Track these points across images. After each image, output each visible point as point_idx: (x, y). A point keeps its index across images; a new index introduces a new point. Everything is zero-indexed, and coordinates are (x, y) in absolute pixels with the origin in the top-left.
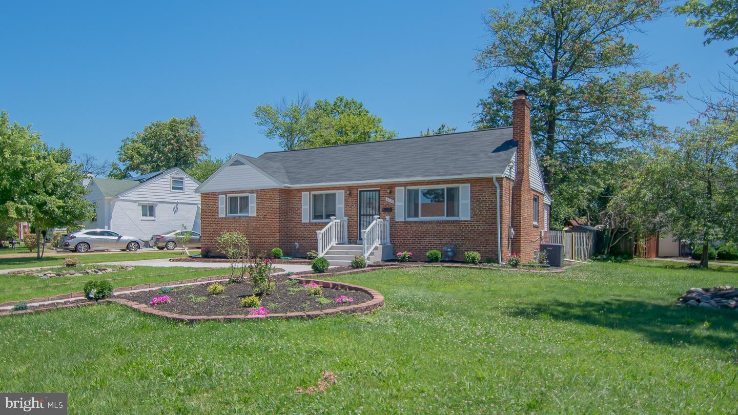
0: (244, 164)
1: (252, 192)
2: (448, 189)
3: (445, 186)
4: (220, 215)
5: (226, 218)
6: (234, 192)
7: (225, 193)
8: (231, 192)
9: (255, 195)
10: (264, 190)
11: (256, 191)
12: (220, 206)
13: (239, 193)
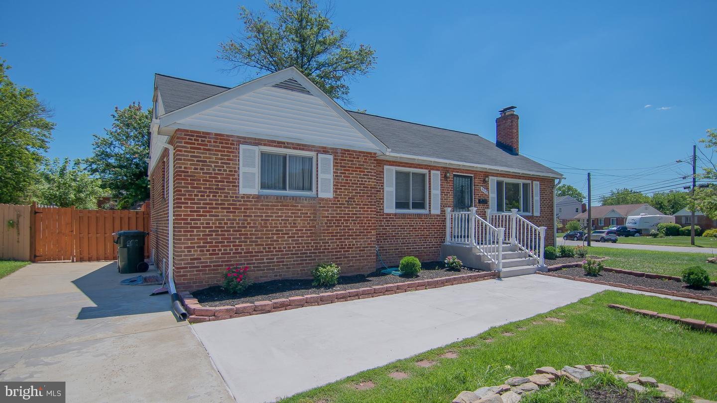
0: (308, 93)
1: (325, 151)
2: (524, 184)
3: (521, 182)
4: (243, 190)
5: (258, 197)
6: (280, 144)
7: (257, 142)
8: (274, 142)
9: (331, 157)
10: (348, 151)
11: (334, 151)
12: (242, 170)
13: (294, 148)
